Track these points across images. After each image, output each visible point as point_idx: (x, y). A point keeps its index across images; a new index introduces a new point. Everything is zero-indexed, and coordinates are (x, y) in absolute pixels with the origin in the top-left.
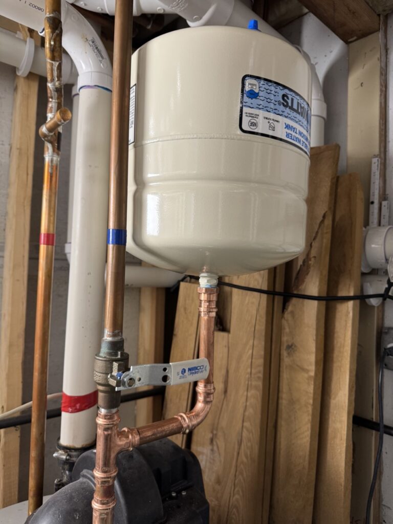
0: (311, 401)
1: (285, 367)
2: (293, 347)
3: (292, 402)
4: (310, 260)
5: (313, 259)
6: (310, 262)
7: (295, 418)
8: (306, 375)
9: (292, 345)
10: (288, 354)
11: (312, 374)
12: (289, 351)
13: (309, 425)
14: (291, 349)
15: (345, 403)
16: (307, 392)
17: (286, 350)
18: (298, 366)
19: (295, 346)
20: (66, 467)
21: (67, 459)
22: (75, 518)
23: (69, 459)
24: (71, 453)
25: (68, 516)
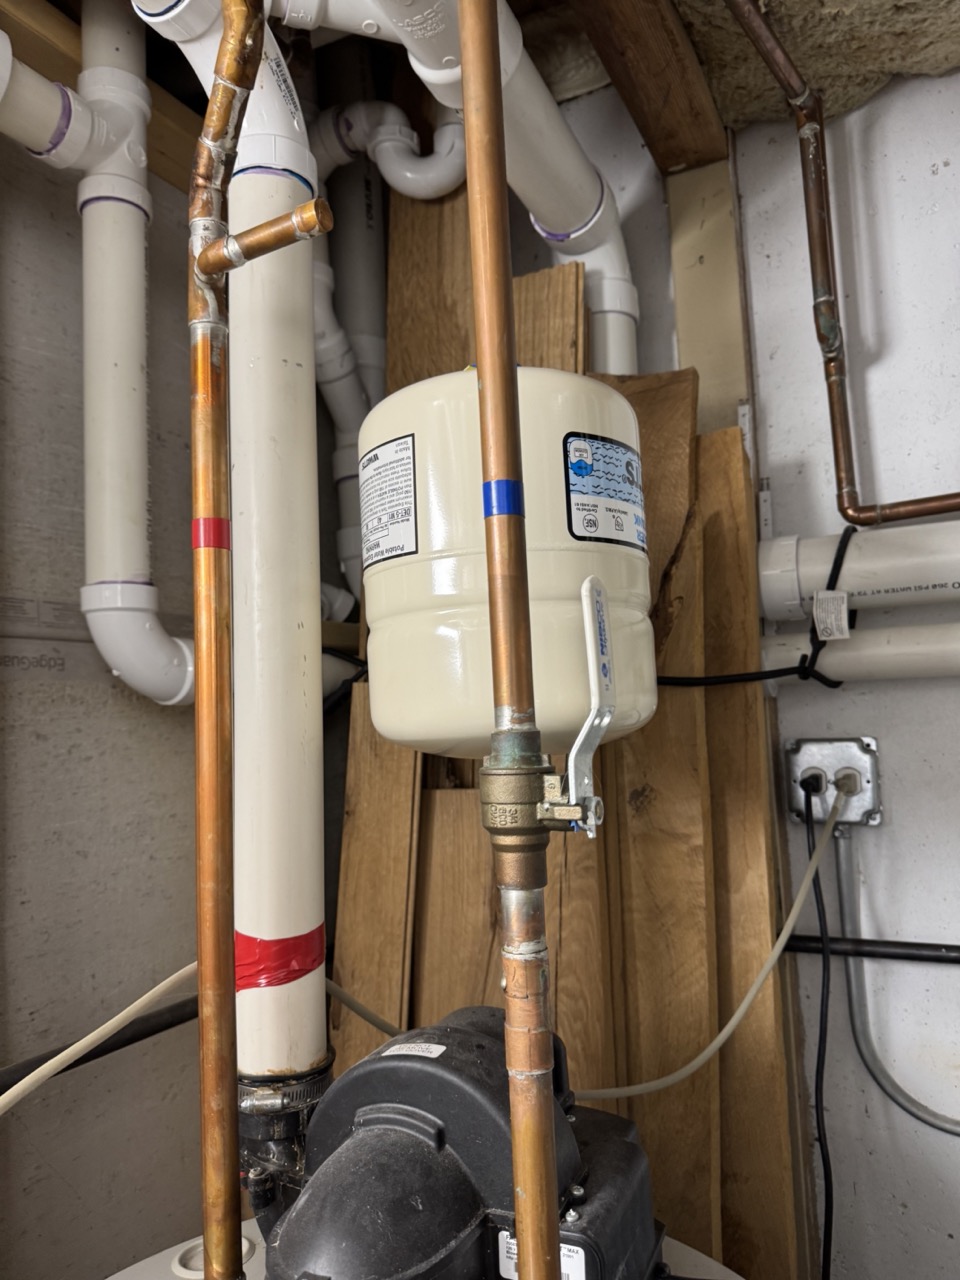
0: (702, 901)
1: (631, 840)
2: (646, 793)
3: (656, 912)
4: (671, 606)
5: (676, 603)
6: (670, 610)
7: (667, 946)
8: (684, 848)
9: (644, 790)
10: (637, 809)
11: (699, 841)
12: (638, 803)
13: (703, 954)
14: (641, 799)
15: (762, 893)
16: (690, 883)
17: (630, 802)
18: (661, 830)
19: (652, 790)
20: (278, 1130)
21: (284, 1106)
22: (415, 1210)
23: (288, 1104)
24: (287, 1090)
25: (399, 1209)
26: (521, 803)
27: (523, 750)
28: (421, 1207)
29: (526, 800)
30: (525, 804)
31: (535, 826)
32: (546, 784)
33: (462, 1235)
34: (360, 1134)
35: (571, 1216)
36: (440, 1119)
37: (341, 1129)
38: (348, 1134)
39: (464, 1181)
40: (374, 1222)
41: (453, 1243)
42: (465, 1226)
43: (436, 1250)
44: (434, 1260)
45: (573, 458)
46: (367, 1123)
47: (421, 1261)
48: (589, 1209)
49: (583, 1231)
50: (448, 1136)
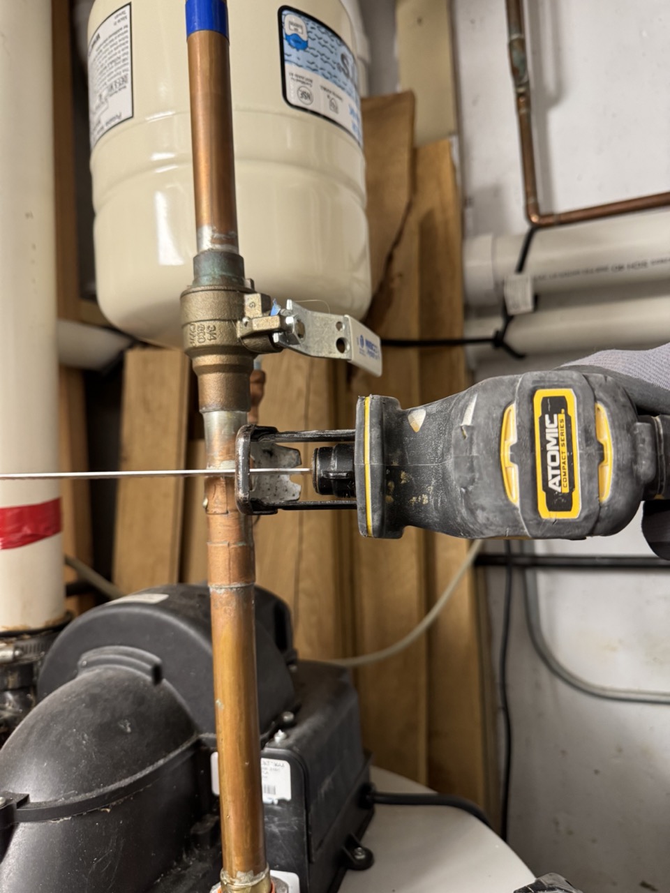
4: (392, 282)
5: (397, 280)
13: (414, 559)
20: (12, 680)
21: (15, 659)
22: (123, 733)
23: (20, 655)
24: (21, 644)
25: (106, 732)
26: (219, 320)
27: (222, 270)
28: (129, 730)
29: (225, 316)
30: (224, 320)
31: (234, 344)
32: (247, 303)
33: (172, 755)
34: (84, 676)
35: (280, 736)
36: (158, 655)
37: (67, 672)
38: (74, 677)
39: (179, 710)
40: (78, 743)
41: (161, 762)
42: (177, 747)
43: (143, 768)
44: (139, 776)
45: (288, 30)
46: (90, 665)
47: (126, 777)
48: (297, 732)
49: (289, 748)
50: (165, 672)
